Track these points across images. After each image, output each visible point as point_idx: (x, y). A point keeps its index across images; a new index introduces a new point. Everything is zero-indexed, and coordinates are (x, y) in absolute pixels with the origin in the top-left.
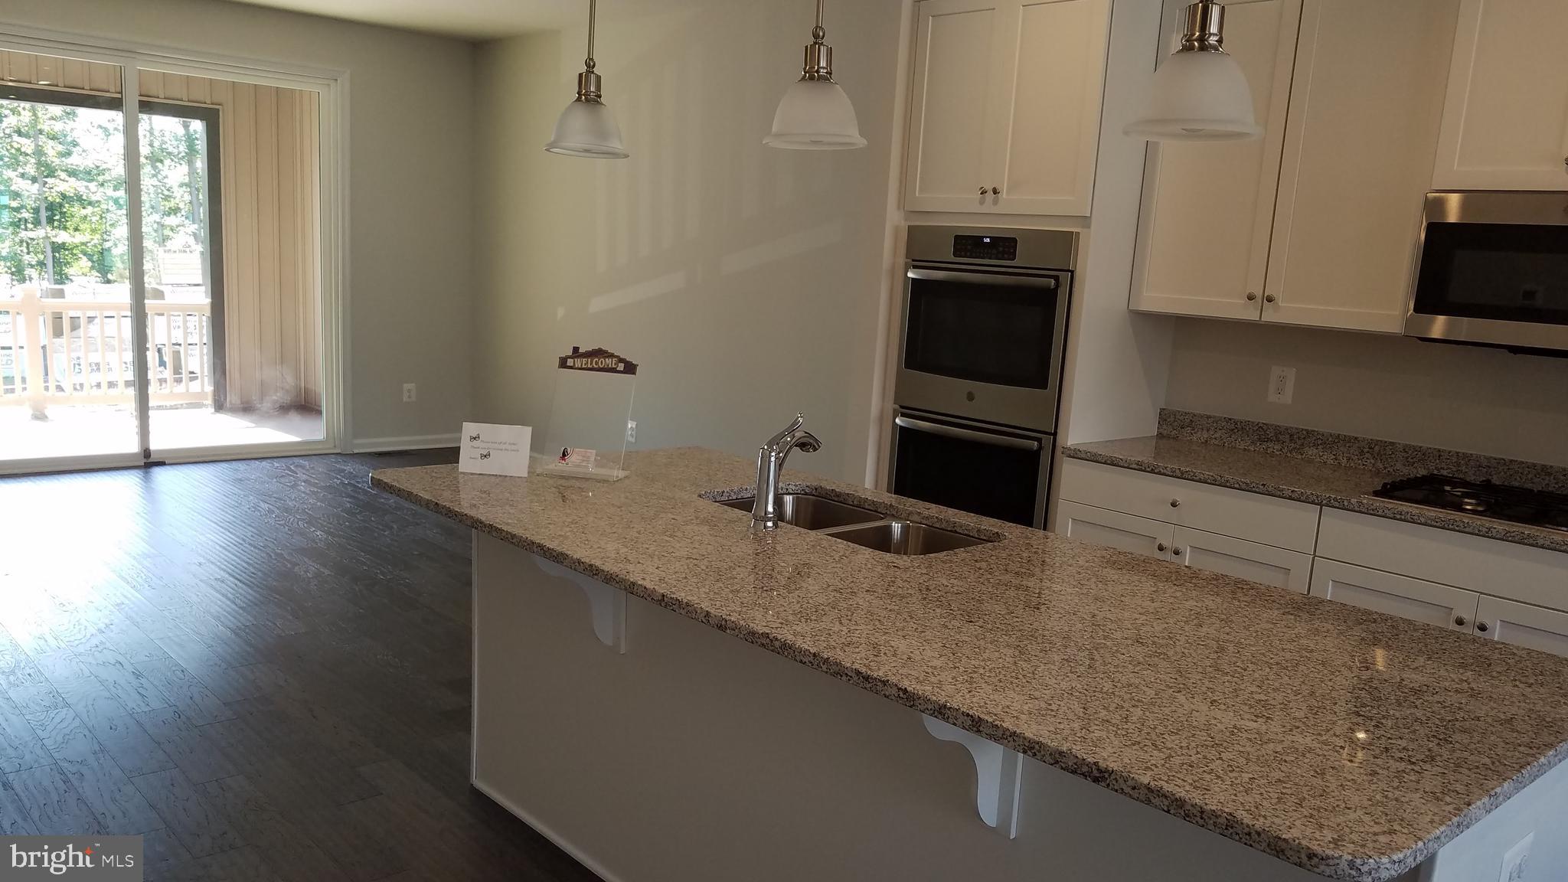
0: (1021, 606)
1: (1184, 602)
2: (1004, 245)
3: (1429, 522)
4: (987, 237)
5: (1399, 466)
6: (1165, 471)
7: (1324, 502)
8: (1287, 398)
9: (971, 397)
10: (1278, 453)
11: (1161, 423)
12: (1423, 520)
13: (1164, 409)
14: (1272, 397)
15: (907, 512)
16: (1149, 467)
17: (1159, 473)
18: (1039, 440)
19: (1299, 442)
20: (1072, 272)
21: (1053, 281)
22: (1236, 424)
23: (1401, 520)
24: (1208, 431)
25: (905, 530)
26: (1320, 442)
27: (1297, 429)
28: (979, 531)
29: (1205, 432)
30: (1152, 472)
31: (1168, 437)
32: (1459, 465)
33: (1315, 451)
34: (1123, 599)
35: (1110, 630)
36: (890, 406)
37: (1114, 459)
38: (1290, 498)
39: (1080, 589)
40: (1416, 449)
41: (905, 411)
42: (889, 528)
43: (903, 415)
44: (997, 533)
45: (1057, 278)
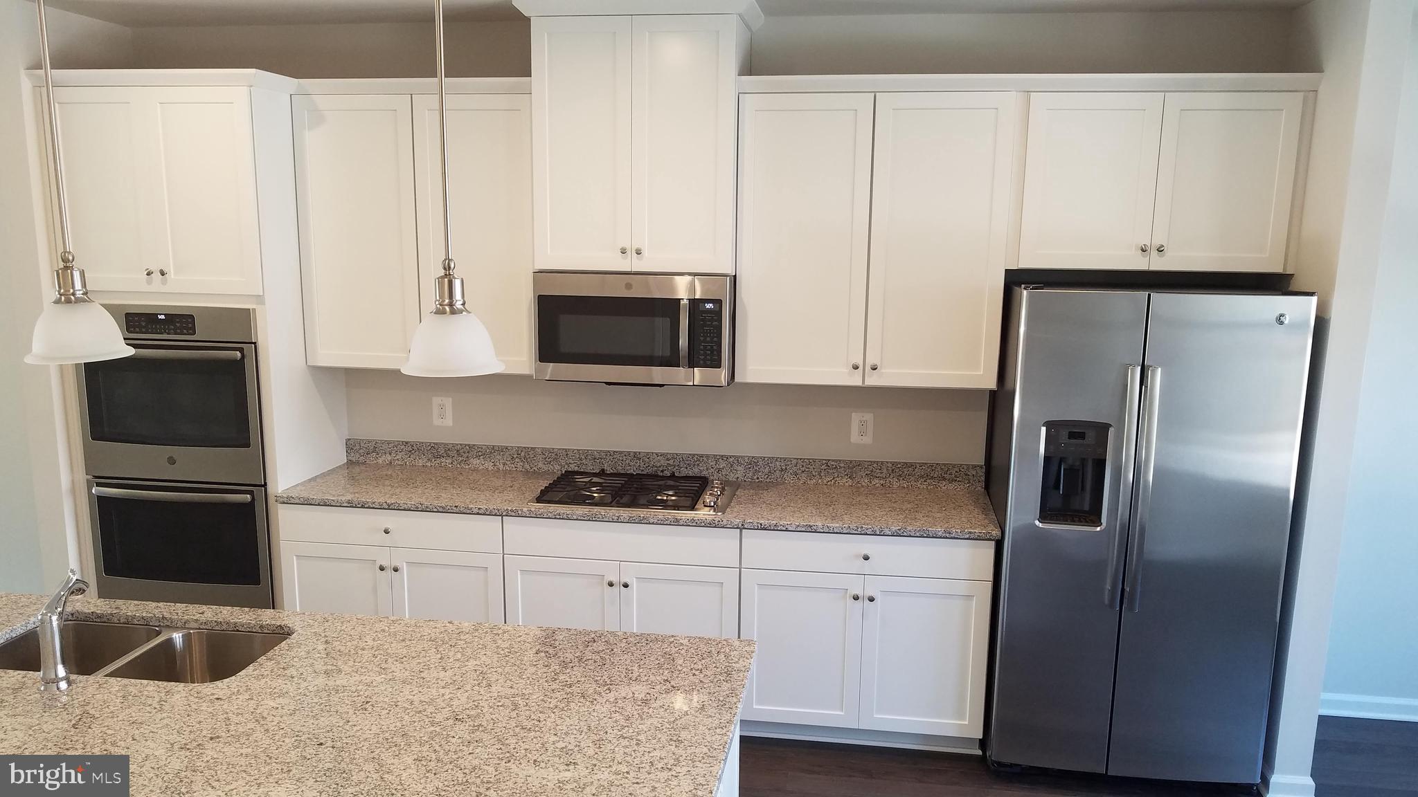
0: (351, 712)
1: (467, 663)
2: (181, 321)
3: (579, 518)
4: (160, 314)
5: (540, 465)
6: (374, 506)
7: (504, 514)
8: (449, 422)
9: (172, 461)
10: (450, 466)
11: (349, 451)
12: (575, 517)
13: (349, 440)
14: (437, 422)
15: (183, 621)
16: (359, 504)
17: (369, 508)
18: (251, 493)
19: (465, 455)
20: (255, 343)
21: (239, 354)
22: (413, 446)
23: (560, 519)
24: (390, 454)
25: (187, 639)
26: (480, 454)
27: (461, 444)
28: (261, 627)
29: (388, 455)
30: (363, 507)
31: (358, 463)
32: (581, 460)
33: (478, 461)
34: (422, 675)
35: (431, 713)
36: (82, 477)
37: (326, 501)
38: (478, 514)
39: (386, 674)
40: (551, 451)
41: (101, 480)
42: (170, 642)
43: (98, 485)
44: (280, 626)
45: (241, 350)
